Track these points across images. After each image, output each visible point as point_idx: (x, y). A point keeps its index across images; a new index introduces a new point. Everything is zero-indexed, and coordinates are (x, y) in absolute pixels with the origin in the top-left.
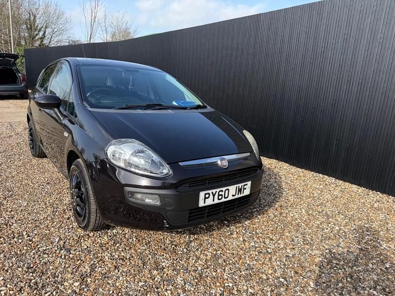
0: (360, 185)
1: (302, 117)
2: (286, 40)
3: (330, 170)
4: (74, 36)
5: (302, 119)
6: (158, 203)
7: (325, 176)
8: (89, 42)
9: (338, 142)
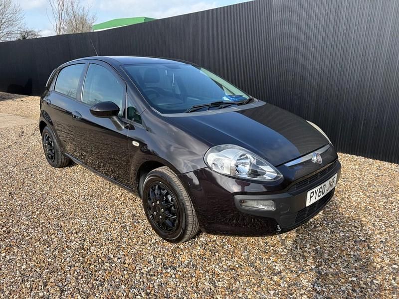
0: (391, 161)
1: (325, 100)
2: (304, 21)
3: (359, 149)
4: (26, 27)
5: (326, 101)
6: (273, 209)
7: (354, 156)
8: (59, 34)
9: (366, 121)
